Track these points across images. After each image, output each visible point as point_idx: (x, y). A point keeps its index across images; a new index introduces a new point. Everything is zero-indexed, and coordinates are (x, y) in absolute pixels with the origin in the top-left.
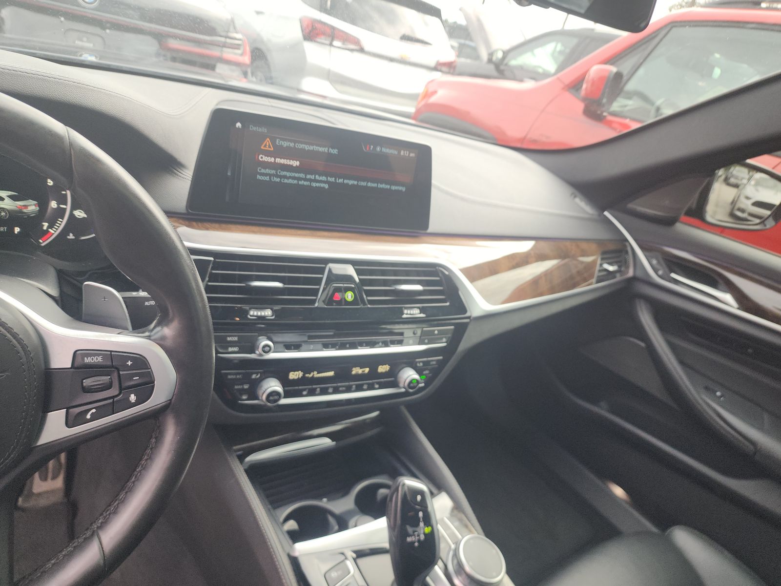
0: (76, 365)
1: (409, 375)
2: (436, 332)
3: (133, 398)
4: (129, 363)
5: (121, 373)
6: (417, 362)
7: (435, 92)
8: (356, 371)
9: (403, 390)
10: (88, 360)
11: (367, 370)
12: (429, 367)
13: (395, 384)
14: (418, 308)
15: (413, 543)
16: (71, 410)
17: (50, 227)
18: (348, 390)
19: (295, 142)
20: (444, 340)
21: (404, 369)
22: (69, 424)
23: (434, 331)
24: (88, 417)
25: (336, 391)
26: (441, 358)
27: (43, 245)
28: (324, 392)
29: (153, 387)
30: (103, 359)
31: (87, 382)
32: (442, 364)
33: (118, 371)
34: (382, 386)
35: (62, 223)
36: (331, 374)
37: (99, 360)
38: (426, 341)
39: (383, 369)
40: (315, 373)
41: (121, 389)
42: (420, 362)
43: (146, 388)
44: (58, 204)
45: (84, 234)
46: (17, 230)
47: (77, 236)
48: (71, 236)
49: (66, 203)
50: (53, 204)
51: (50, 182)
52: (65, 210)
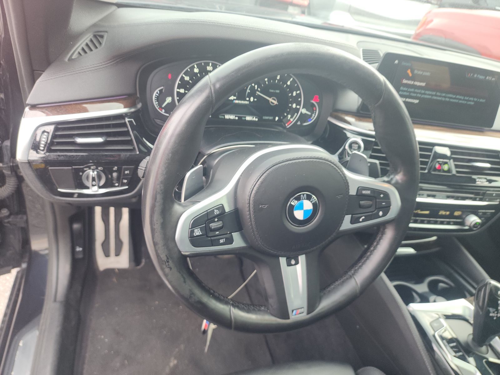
0: (358, 194)
1: (473, 219)
2: (494, 195)
3: (381, 213)
4: (382, 196)
5: (377, 200)
6: (479, 212)
7: (432, 21)
8: (442, 213)
9: (467, 228)
10: (364, 192)
11: (448, 213)
12: (485, 216)
13: (462, 224)
14: (486, 179)
15: (493, 317)
16: (353, 216)
17: (291, 117)
18: (436, 223)
19: (423, 71)
20: (498, 200)
21: (469, 216)
22: (352, 222)
23: (493, 194)
24: (361, 220)
25: (429, 222)
26: (493, 211)
27: (288, 127)
28: (422, 222)
29: (390, 209)
30: (371, 192)
31: (362, 202)
32: (493, 215)
33: (376, 199)
34: (455, 223)
35: (297, 116)
36: (427, 212)
37: (368, 192)
38: (487, 200)
39: (457, 213)
40: (419, 210)
41: (376, 209)
42: (480, 212)
43: (386, 209)
44: (296, 106)
45: (305, 122)
46: (277, 118)
47: (301, 123)
48: (299, 123)
49: (300, 105)
50: (294, 106)
51: (294, 94)
52: (299, 109)
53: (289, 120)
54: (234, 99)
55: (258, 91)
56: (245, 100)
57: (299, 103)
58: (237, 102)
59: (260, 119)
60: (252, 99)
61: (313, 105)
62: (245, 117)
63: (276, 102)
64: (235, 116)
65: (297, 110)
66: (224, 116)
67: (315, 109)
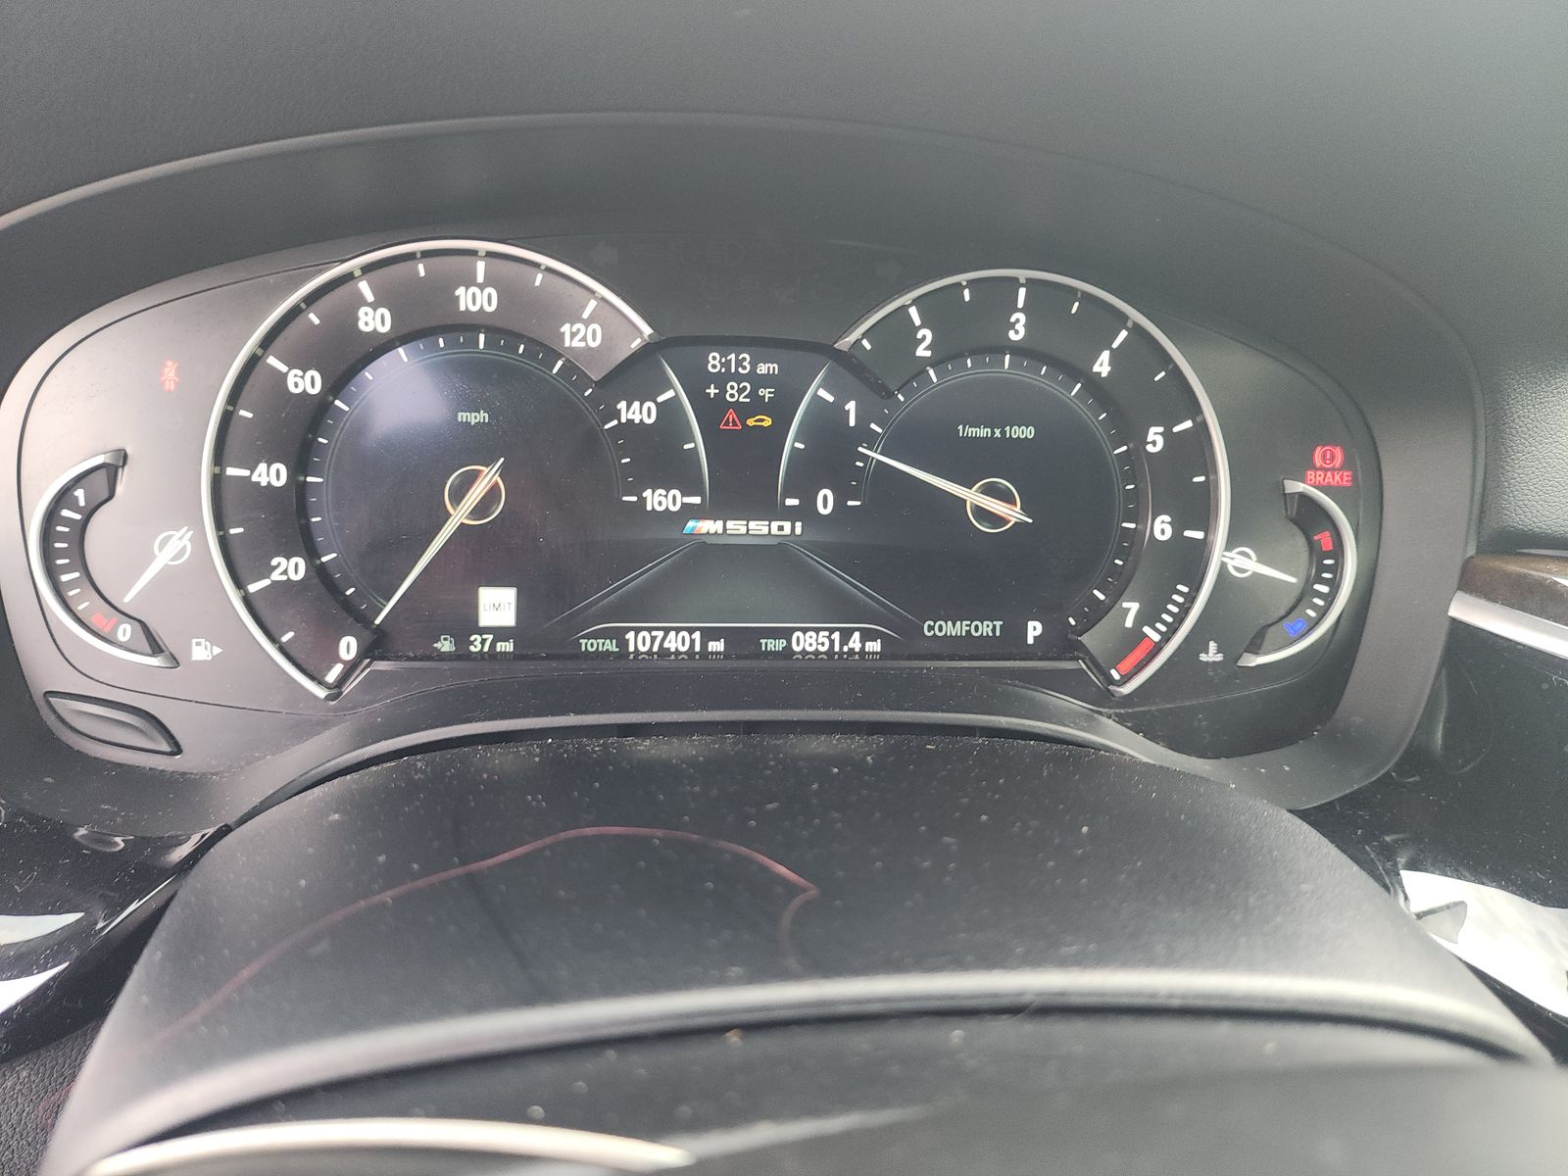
27: (1129, 687)
35: (1190, 604)
44: (1178, 527)
45: (1255, 648)
46: (1034, 629)
47: (1232, 657)
48: (1212, 655)
49: (1206, 522)
50: (1162, 528)
51: (1155, 439)
52: (1202, 550)
53: (1137, 636)
54: (688, 512)
55: (871, 440)
56: (771, 510)
57: (1196, 509)
58: (709, 526)
59: (904, 642)
60: (825, 501)
61: (1309, 517)
62: (787, 634)
63: (1013, 513)
64: (709, 635)
65: (1189, 561)
66: (619, 636)
67: (1324, 539)
